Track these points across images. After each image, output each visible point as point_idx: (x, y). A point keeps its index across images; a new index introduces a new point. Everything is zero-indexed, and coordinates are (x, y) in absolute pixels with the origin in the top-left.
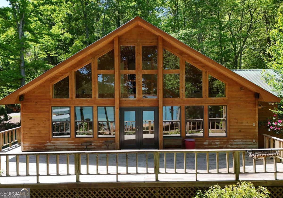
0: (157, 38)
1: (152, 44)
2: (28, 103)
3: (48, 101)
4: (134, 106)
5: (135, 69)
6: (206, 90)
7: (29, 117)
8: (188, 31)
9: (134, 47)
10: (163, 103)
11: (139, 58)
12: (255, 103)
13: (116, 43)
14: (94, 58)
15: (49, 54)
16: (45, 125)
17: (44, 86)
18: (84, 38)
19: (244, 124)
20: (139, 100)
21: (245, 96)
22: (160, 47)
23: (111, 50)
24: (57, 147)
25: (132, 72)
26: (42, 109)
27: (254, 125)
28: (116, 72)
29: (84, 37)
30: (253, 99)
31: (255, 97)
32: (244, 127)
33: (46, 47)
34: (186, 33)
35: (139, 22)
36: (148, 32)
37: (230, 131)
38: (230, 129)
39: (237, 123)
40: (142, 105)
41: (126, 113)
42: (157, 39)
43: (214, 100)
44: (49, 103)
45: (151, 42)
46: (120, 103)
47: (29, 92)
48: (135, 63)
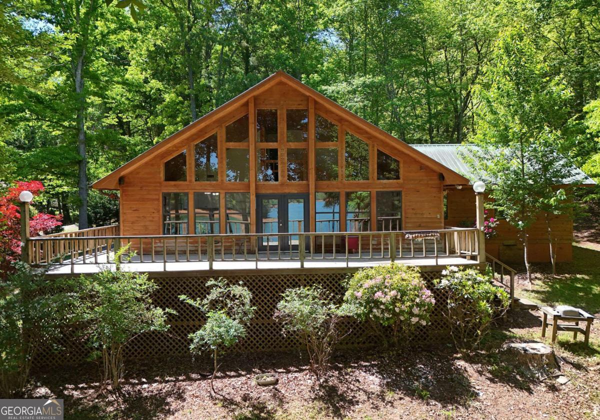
0: (307, 98)
1: (301, 108)
2: (130, 189)
3: (158, 185)
4: (275, 192)
5: (277, 142)
6: (373, 170)
7: (131, 208)
8: (368, 79)
9: (276, 110)
10: (316, 188)
11: (282, 126)
12: (440, 188)
13: (251, 105)
14: (221, 126)
15: (121, 118)
16: (153, 218)
17: (152, 165)
18: (185, 89)
19: (425, 216)
20: (282, 185)
21: (426, 178)
22: (312, 110)
23: (245, 114)
24: (170, 248)
25: (272, 145)
26: (150, 197)
27: (439, 217)
28: (252, 144)
29: (186, 87)
30: (437, 182)
31: (440, 180)
32: (424, 220)
33: (117, 106)
34: (364, 83)
35: (282, 78)
36: (295, 90)
37: (407, 225)
38: (406, 222)
39: (415, 214)
40: (287, 190)
41: (265, 202)
42: (308, 100)
43: (385, 184)
44: (159, 188)
45: (299, 105)
46: (256, 189)
47: (131, 173)
48: (277, 133)
